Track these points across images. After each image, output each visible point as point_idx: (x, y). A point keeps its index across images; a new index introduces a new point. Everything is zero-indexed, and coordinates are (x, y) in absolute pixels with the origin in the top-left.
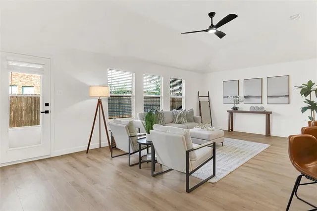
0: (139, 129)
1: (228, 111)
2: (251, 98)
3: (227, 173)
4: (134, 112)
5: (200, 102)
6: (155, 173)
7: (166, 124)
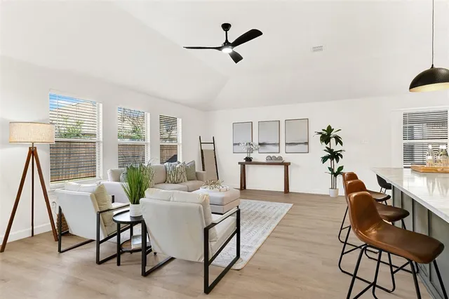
0: (113, 197)
1: (239, 163)
2: (267, 146)
3: (253, 251)
4: (101, 168)
5: (202, 151)
6: (147, 269)
7: (158, 186)
